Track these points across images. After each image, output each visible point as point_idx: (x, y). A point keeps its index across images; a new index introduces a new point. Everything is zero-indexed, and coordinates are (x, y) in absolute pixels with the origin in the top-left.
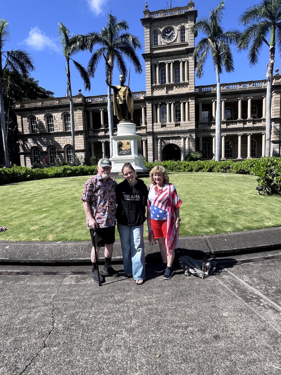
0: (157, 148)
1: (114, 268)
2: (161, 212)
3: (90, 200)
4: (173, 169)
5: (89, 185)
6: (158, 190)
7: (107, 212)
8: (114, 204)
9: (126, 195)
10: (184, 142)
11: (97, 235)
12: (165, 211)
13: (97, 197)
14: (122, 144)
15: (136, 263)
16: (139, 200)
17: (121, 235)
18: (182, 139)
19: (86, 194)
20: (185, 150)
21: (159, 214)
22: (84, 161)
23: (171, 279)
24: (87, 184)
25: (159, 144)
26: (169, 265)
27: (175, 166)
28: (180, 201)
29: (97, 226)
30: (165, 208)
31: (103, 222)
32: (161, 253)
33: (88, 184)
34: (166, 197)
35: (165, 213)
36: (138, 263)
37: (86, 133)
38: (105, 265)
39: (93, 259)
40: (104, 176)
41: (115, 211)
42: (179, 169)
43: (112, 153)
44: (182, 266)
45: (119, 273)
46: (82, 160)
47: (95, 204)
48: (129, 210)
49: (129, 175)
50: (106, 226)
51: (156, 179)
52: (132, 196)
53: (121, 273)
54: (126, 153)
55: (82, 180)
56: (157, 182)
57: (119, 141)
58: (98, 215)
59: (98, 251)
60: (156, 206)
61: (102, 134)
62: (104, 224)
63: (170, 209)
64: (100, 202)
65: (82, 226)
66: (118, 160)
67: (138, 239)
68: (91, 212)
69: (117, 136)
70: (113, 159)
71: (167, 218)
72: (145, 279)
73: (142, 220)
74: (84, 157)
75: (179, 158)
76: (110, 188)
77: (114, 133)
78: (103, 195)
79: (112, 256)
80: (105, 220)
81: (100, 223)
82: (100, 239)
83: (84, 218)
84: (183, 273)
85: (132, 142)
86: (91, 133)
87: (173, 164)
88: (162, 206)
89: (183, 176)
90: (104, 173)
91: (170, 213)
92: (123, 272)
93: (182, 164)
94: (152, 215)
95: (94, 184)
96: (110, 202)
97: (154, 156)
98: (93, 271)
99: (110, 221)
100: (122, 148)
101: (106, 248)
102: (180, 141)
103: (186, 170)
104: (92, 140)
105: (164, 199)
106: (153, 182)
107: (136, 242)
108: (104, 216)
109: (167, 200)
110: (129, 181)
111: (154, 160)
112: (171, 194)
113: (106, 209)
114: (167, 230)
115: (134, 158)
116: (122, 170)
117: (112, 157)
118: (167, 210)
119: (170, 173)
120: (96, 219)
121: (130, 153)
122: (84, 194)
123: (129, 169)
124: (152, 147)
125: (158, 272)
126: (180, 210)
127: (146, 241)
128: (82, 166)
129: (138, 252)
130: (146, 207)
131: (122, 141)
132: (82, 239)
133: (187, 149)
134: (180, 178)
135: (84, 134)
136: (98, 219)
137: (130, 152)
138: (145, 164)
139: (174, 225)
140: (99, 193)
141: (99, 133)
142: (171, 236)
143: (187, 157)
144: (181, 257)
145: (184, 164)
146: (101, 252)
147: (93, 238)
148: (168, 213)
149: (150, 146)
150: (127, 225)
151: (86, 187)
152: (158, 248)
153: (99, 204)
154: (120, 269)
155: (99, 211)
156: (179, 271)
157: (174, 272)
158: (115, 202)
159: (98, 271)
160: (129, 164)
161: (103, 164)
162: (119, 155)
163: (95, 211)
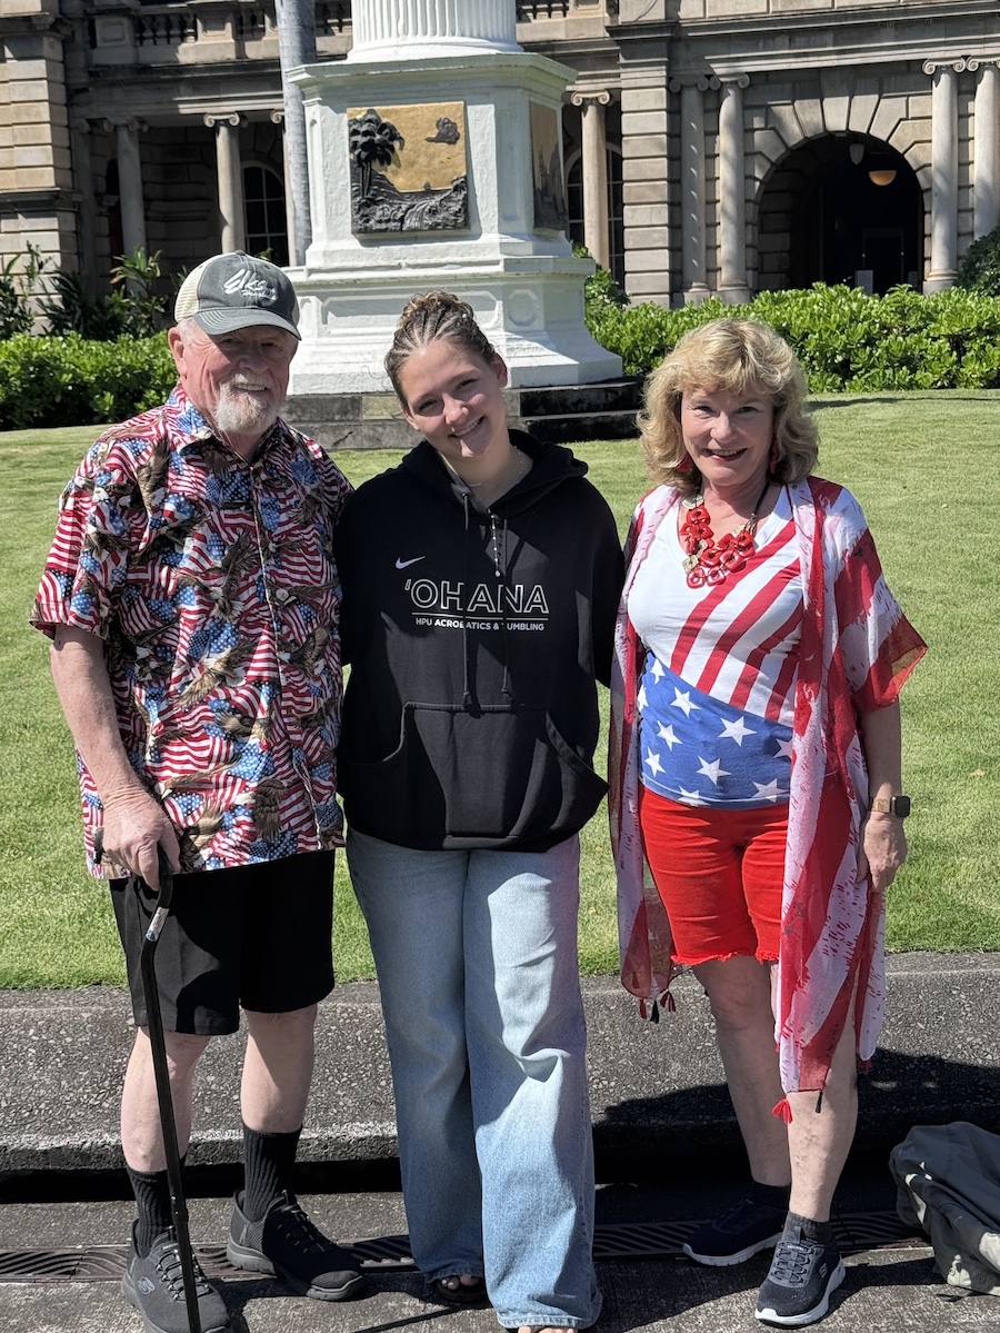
0: (712, 180)
1: (323, 1226)
2: (735, 730)
3: (115, 625)
4: (846, 363)
5: (104, 495)
6: (717, 539)
7: (257, 729)
8: (321, 663)
9: (426, 583)
10: (961, 117)
11: (177, 934)
12: (771, 721)
13: (174, 599)
14: (394, 136)
15: (510, 1182)
16: (540, 627)
17: (379, 939)
18: (942, 89)
19: (71, 575)
20: (964, 187)
21: (722, 751)
22: (57, 299)
23: (828, 1324)
24: (80, 482)
25: (725, 142)
26: (804, 1202)
27: (870, 342)
28: (903, 641)
29: (173, 852)
30: (775, 703)
31: (229, 820)
32: (737, 1095)
33: (90, 485)
34: (783, 601)
35: (769, 746)
36: (534, 1177)
37: (67, 44)
38: (243, 1194)
39: (138, 1147)
40: (233, 412)
41: (330, 727)
42: (910, 362)
43: (302, 223)
44: (921, 1215)
45: (368, 1263)
46: (37, 288)
47: (153, 664)
48: (452, 712)
49: (453, 410)
50: (254, 851)
51: (713, 445)
52: (481, 594)
53: (386, 1262)
54: (429, 221)
55: (41, 463)
56: (709, 467)
57: (360, 113)
58: (178, 763)
59: (186, 1069)
60: (693, 682)
61: (209, 46)
62: (235, 836)
63: (814, 705)
64: (203, 641)
65: (41, 861)
66: (355, 283)
67: (529, 972)
68: (124, 734)
69: (352, 59)
70: (315, 277)
71: (784, 784)
72: (589, 1322)
73: (567, 800)
74: (57, 258)
75: (910, 268)
76: (280, 521)
77: (323, 44)
78: (222, 581)
79: (307, 1121)
80: (242, 798)
81: (197, 830)
82: (201, 962)
83: (58, 793)
84: (929, 1272)
85: (482, 121)
86: (115, 45)
87: (854, 319)
88: (746, 683)
89: (936, 423)
90: (235, 389)
91: (814, 750)
92: (405, 1261)
93: (929, 317)
94: (653, 762)
95: (144, 489)
96: (283, 645)
97: (676, 249)
98: (141, 1246)
99: (290, 811)
100: (389, 173)
101: (251, 1041)
102: (917, 105)
103: (972, 369)
104: (126, 109)
105: (769, 620)
106: (673, 464)
107: (512, 993)
108: (239, 768)
109: (796, 633)
110: (457, 458)
111: (677, 288)
112: (830, 576)
113: (253, 703)
114: (787, 897)
115: (500, 268)
116: (394, 366)
117: (301, 261)
118: (787, 715)
119: (827, 397)
120: (163, 789)
121: (462, 223)
122: (54, 569)
123: (451, 357)
124: (661, 167)
125: (706, 1260)
126: (905, 722)
127: (602, 992)
128: (37, 339)
129: (530, 1083)
130: (604, 696)
131: (390, 113)
132: (48, 970)
133: (981, 180)
134: (914, 447)
135: (50, 46)
136: (177, 790)
137: (467, 210)
138: (600, 319)
139: (850, 850)
140: (186, 563)
141: (190, 43)
142: (821, 944)
143: (979, 250)
144: (916, 1132)
145: (956, 314)
146: (204, 1079)
147: (143, 958)
148: (799, 745)
149: (646, 164)
150: (439, 848)
151: (77, 514)
152: (704, 1057)
153: (192, 660)
154: (373, 1232)
155: (185, 724)
156: (893, 1260)
157: (849, 1262)
158: (325, 643)
159: (186, 1250)
160: (448, 305)
161: (226, 302)
162: (369, 235)
163: (154, 721)
